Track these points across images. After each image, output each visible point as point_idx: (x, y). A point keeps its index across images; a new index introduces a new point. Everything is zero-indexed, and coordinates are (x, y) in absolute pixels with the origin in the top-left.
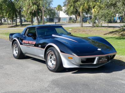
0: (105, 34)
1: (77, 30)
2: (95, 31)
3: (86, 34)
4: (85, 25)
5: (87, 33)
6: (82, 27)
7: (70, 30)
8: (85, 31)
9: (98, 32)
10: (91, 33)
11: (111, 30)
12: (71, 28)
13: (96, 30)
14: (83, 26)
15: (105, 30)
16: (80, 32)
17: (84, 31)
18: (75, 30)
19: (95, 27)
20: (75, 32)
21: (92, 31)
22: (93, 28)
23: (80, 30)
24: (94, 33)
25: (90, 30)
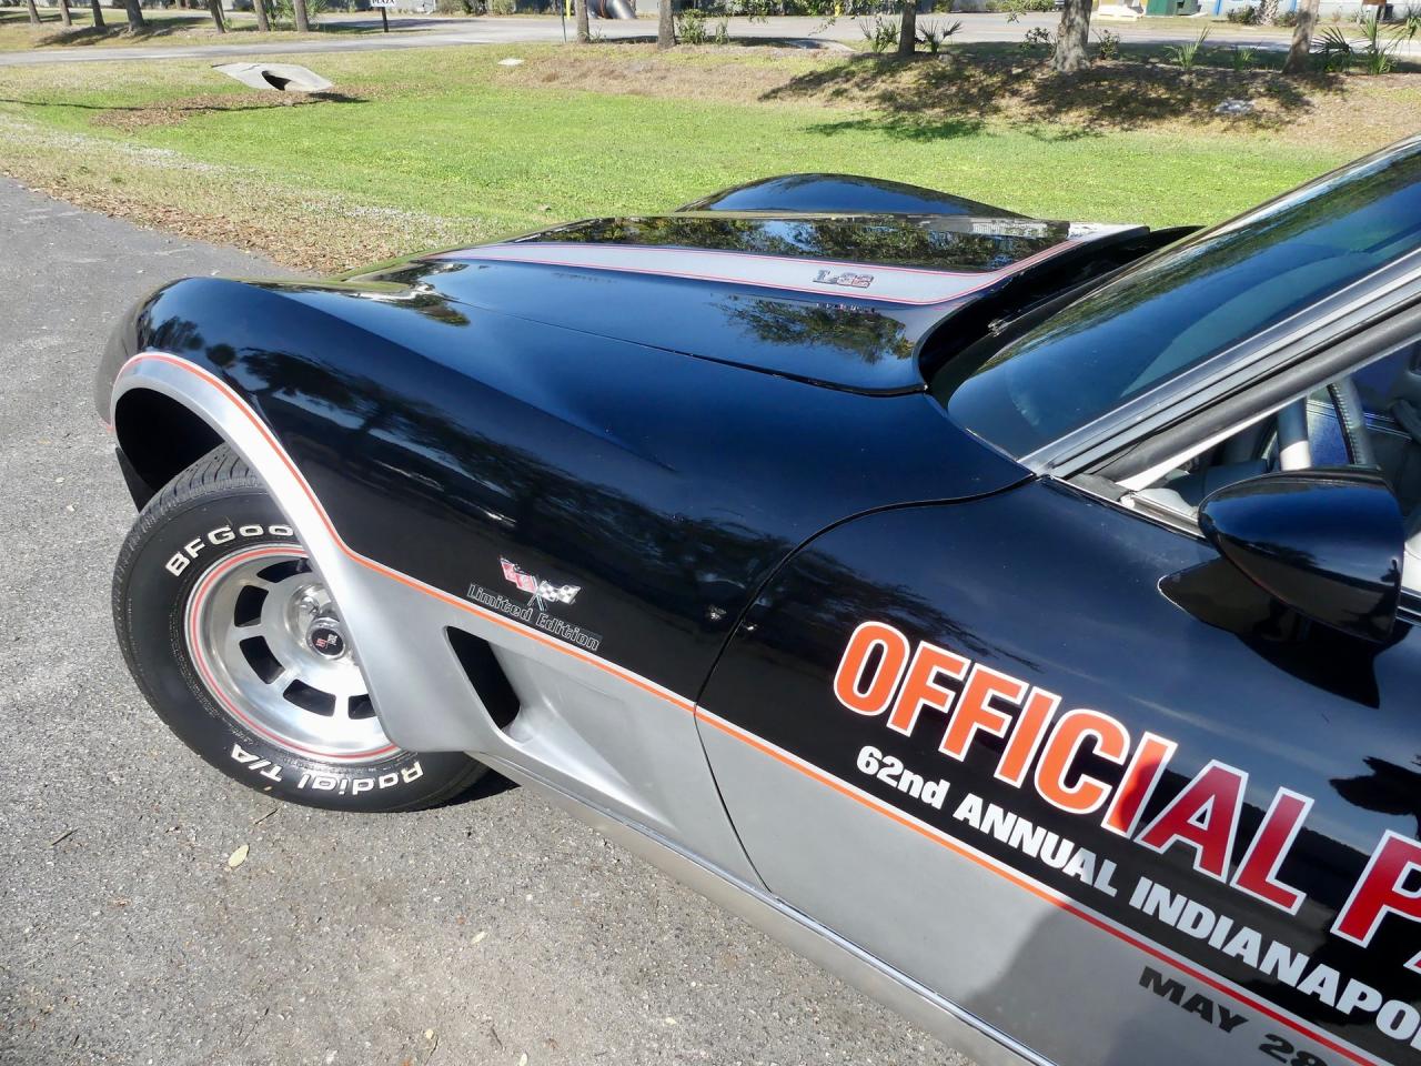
0: (766, 97)
1: (561, 62)
2: (693, 75)
3: (633, 92)
4: (605, 26)
5: (637, 85)
6: (587, 40)
7: (511, 62)
8: (623, 76)
9: (716, 78)
11: (801, 63)
12: (513, 49)
13: (694, 63)
14: (593, 33)
15: (759, 63)
16: (584, 75)
17: (610, 74)
18: (547, 69)
20: (551, 78)
21: (668, 70)
22: (667, 47)
23: (585, 69)
24: (687, 85)
25: (655, 66)
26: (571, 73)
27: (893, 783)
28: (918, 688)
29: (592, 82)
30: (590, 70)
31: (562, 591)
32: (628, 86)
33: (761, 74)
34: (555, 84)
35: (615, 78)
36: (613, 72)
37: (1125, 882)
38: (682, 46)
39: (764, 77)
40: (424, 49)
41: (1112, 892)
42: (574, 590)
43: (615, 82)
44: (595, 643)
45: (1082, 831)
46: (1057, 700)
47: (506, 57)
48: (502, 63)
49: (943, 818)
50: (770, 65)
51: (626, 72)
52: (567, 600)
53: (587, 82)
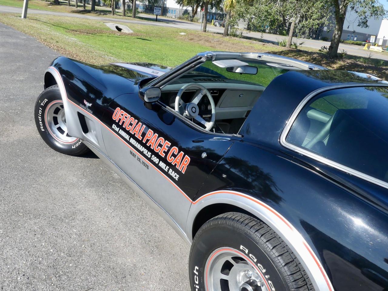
1: (195, 36)
2: (229, 45)
3: (211, 46)
4: (211, 28)
5: (213, 45)
6: (205, 31)
7: (183, 34)
8: (210, 42)
9: (234, 46)
10: (221, 46)
12: (184, 31)
13: (231, 42)
14: (207, 29)
15: (248, 44)
16: (200, 40)
17: (207, 41)
18: (191, 37)
19: (228, 35)
20: (191, 39)
21: (223, 42)
22: (225, 36)
23: (201, 38)
24: (226, 47)
25: (220, 41)
26: (197, 39)
27: (114, 129)
28: (120, 116)
29: (202, 42)
30: (202, 39)
31: (90, 104)
32: (210, 45)
33: (247, 47)
34: (192, 41)
35: (208, 42)
36: (208, 40)
37: (130, 139)
38: (229, 37)
39: (247, 48)
40: (161, 27)
41: (129, 140)
42: (91, 104)
43: (208, 43)
44: (92, 112)
45: (128, 132)
46: (130, 116)
47: (182, 32)
48: (180, 33)
49: (117, 133)
50: (250, 45)
51: (211, 41)
52: (90, 106)
53: (200, 42)
